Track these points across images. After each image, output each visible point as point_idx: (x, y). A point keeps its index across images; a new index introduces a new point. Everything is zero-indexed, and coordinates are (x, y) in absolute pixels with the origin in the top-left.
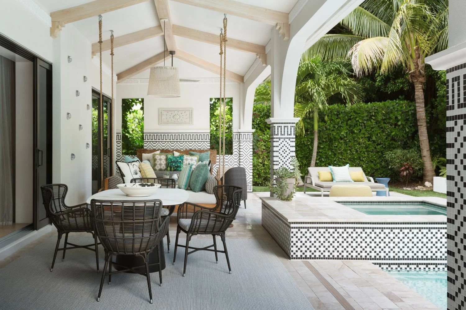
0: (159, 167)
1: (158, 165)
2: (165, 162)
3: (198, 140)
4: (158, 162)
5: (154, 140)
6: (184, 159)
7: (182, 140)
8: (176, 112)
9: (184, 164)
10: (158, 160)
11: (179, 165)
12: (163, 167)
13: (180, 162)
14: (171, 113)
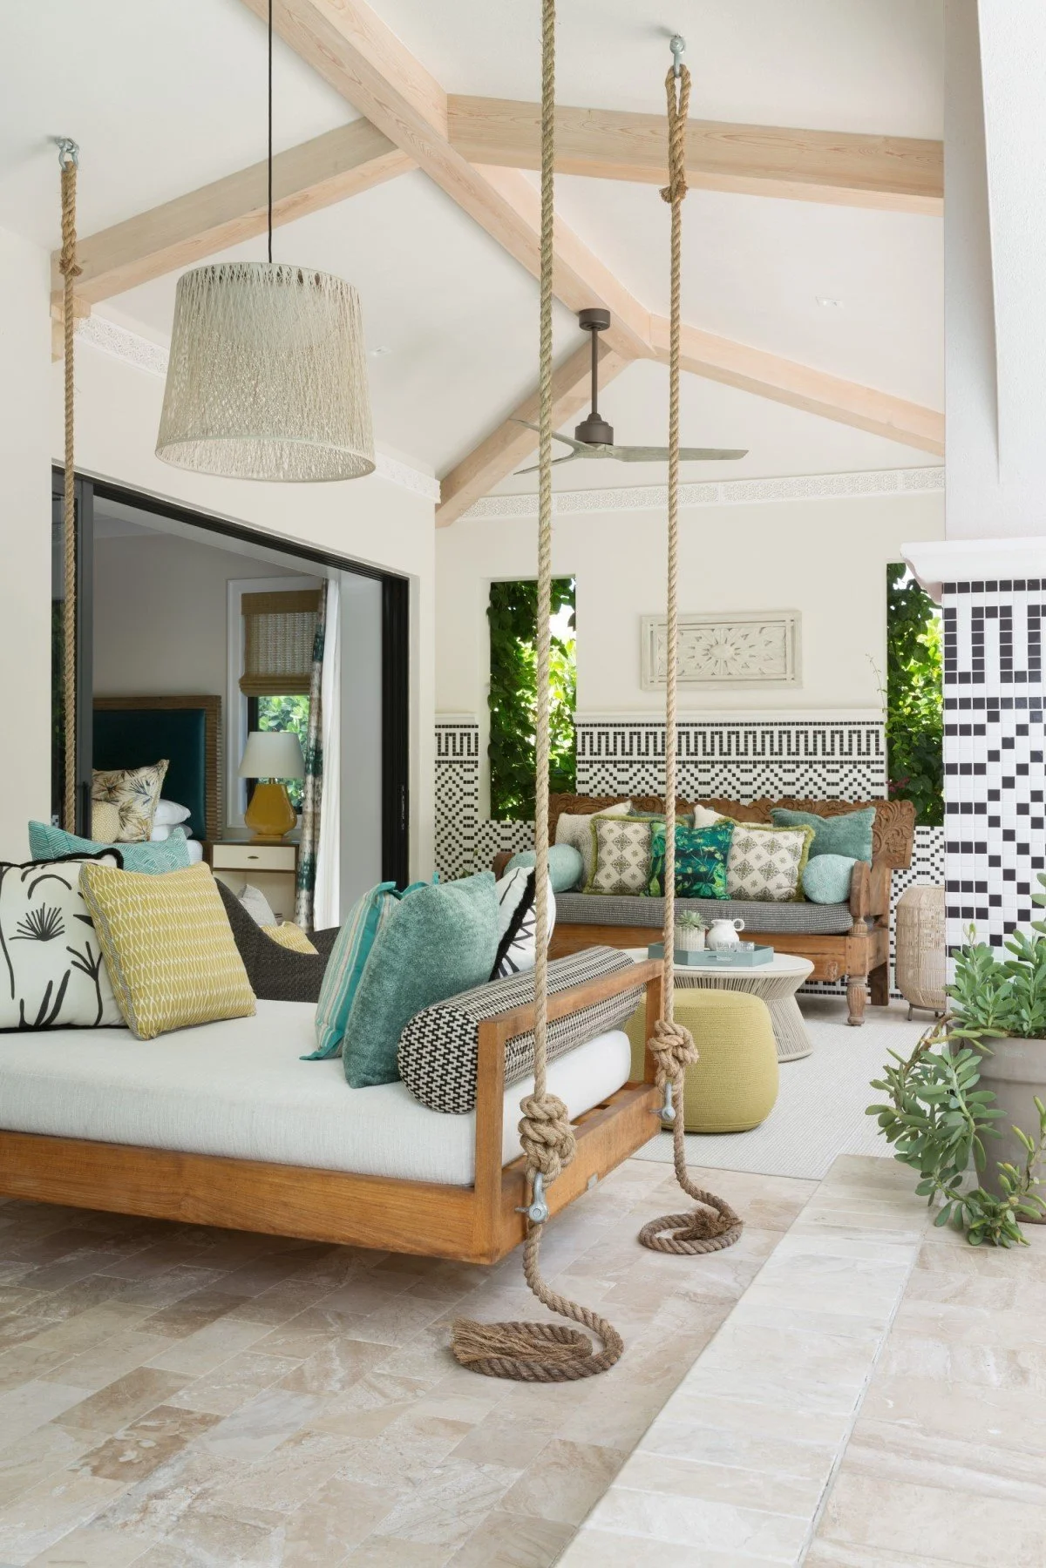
0: (615, 877)
1: (609, 869)
2: (643, 855)
3: (826, 758)
4: (610, 853)
5: (619, 757)
6: (735, 840)
7: (750, 757)
8: (720, 633)
9: (733, 864)
10: (610, 846)
11: (703, 869)
12: (634, 877)
13: (711, 855)
14: (698, 634)
